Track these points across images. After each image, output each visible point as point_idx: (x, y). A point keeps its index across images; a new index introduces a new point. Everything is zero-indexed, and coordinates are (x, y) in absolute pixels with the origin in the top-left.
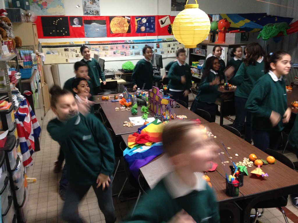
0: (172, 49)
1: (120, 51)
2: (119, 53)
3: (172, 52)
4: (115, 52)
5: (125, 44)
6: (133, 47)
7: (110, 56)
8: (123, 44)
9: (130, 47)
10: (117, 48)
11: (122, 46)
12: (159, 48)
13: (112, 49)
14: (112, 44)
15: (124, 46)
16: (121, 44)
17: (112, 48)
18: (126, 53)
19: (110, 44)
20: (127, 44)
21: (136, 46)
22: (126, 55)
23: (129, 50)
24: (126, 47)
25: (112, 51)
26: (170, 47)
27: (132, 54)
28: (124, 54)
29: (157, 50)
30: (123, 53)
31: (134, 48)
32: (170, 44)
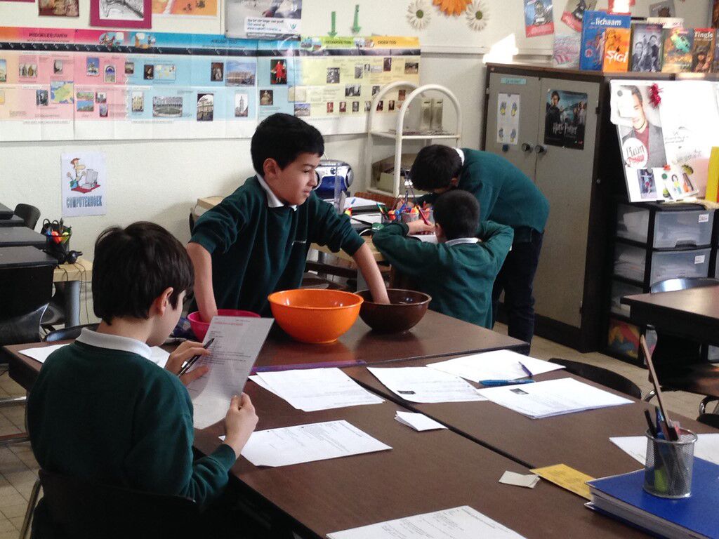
0: (347, 94)
1: (71, 91)
2: (65, 102)
3: (349, 108)
4: (46, 93)
5: (104, 49)
6: (149, 73)
7: (13, 114)
8: (93, 49)
9: (129, 72)
10: (56, 70)
11: (89, 60)
12: (284, 81)
13: (27, 73)
14: (29, 47)
15: (97, 60)
16: (83, 49)
17: (31, 72)
18: (104, 101)
19: (17, 47)
20: (114, 50)
21: (165, 64)
22: (103, 114)
23: (127, 87)
24: (110, 71)
25: (31, 86)
26: (337, 80)
27: (141, 110)
29: (271, 92)
30: (89, 98)
31: (152, 75)
32: (338, 69)
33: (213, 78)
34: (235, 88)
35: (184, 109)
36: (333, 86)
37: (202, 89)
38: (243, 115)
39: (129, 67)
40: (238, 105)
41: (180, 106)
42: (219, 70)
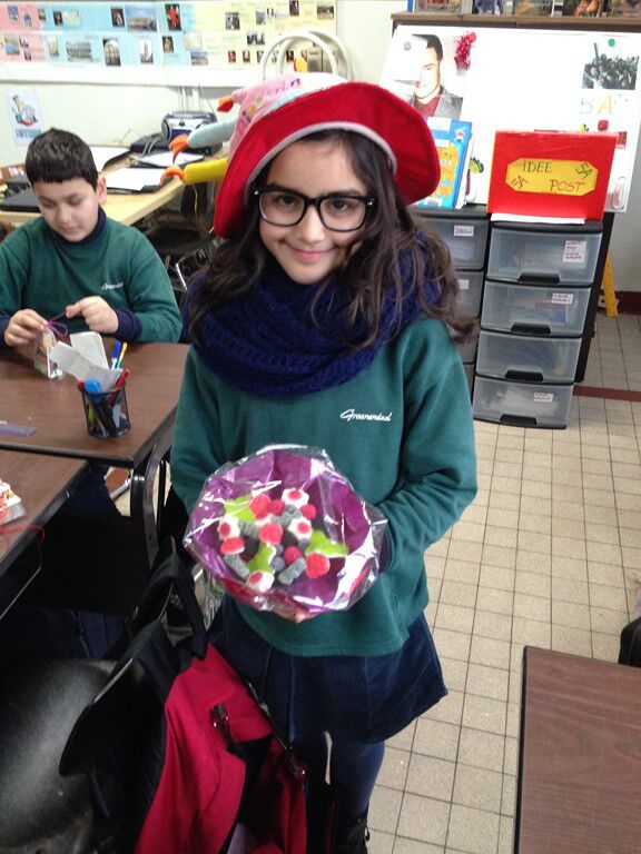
0: (249, 42)
3: (253, 57)
6: (58, 19)
9: (42, 18)
11: (10, 9)
12: (178, 27)
15: (16, 8)
18: (27, 45)
21: (70, 10)
22: (28, 58)
23: (43, 33)
24: (27, 18)
26: (237, 27)
27: (57, 54)
28: (22, 51)
29: (170, 39)
30: (14, 43)
31: (61, 21)
32: (237, 14)
33: (115, 24)
34: (137, 34)
35: (94, 53)
36: (233, 33)
37: (107, 34)
38: (148, 62)
39: (42, 14)
40: (142, 51)
41: (90, 51)
42: (119, 16)
